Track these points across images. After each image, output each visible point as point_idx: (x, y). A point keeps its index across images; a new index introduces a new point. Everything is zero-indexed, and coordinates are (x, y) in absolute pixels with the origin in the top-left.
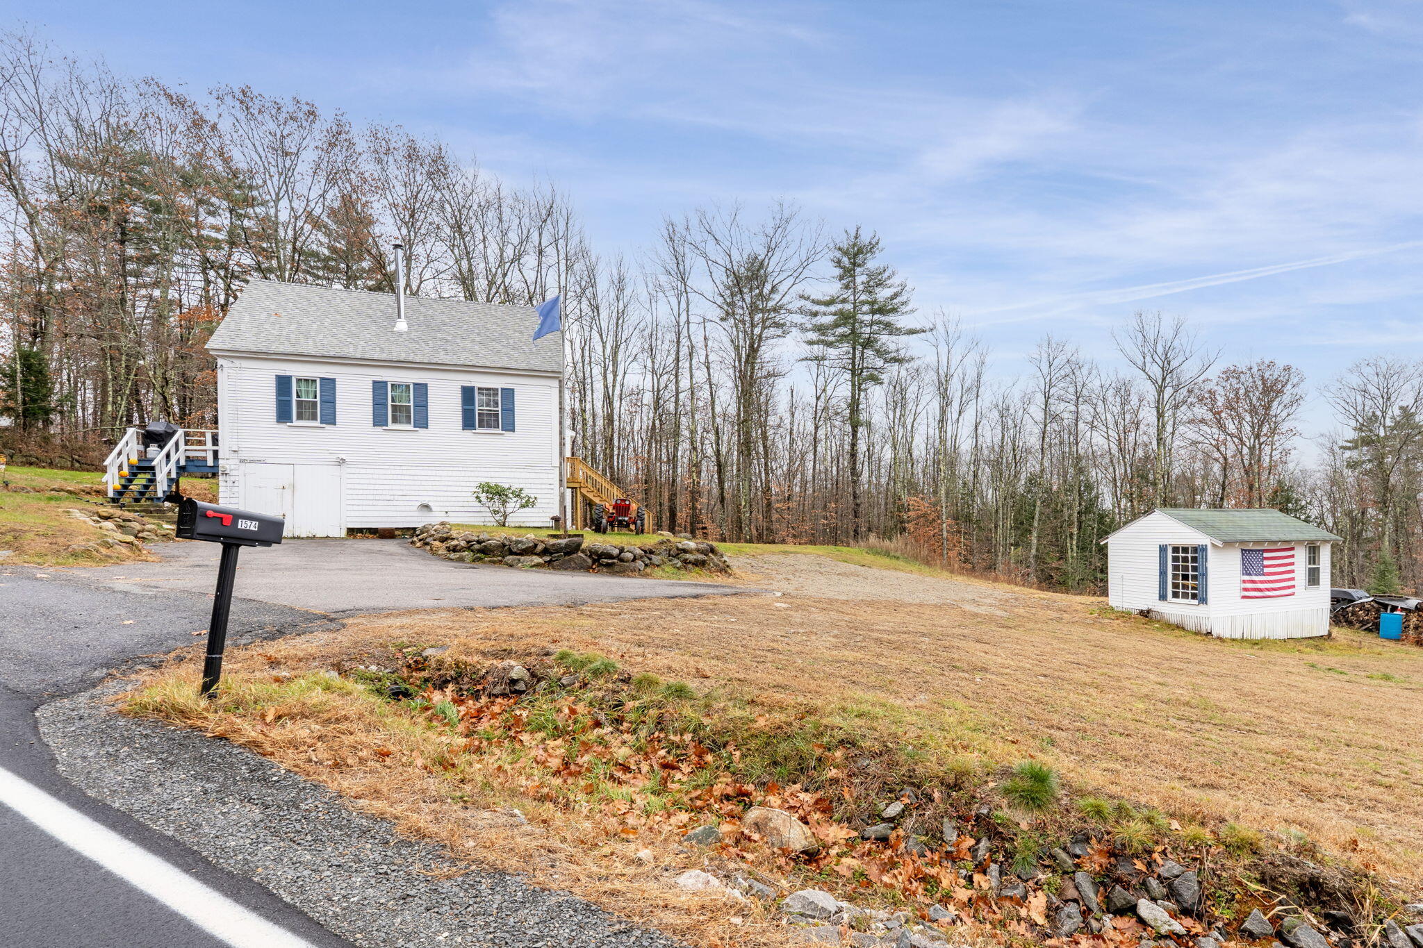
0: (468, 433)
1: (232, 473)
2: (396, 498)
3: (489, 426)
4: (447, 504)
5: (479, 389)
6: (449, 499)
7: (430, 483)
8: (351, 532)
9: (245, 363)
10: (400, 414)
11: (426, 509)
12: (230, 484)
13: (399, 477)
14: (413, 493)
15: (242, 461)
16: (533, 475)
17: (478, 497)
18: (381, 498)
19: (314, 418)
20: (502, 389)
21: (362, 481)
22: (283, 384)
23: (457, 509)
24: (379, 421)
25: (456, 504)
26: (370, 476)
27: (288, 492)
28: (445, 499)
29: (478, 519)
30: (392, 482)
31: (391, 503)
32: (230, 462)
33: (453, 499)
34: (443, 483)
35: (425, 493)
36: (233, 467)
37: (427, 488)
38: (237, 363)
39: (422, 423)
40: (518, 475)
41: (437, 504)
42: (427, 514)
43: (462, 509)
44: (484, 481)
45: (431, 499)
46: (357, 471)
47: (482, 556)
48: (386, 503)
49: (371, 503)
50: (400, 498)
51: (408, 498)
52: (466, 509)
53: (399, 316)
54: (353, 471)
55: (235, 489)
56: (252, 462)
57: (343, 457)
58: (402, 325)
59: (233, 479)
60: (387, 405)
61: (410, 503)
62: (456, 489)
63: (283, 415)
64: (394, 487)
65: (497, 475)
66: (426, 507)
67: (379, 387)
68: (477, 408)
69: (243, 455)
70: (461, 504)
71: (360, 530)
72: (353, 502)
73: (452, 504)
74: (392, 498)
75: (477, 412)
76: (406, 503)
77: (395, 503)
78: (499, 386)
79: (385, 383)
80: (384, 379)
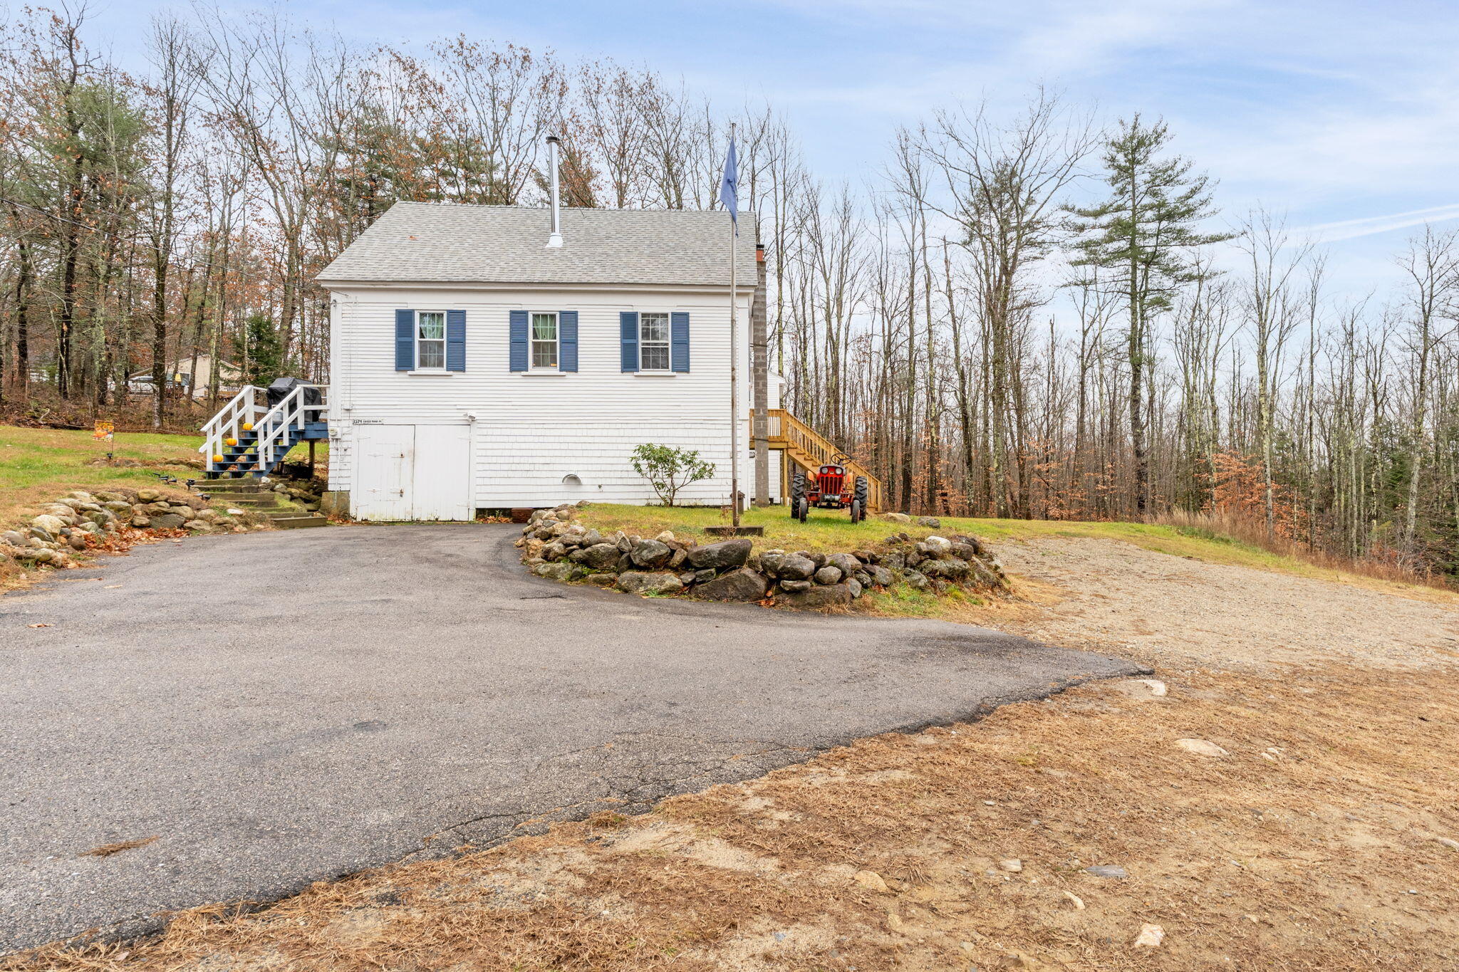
0: (629, 376)
1: (345, 438)
2: (537, 467)
3: (656, 366)
4: (601, 474)
5: (644, 315)
6: (603, 467)
7: (579, 447)
8: (482, 513)
9: (361, 297)
10: (544, 355)
11: (573, 482)
12: (341, 452)
13: (541, 439)
14: (558, 460)
15: (356, 423)
16: (714, 433)
17: (637, 465)
18: (519, 467)
19: (440, 364)
20: (673, 314)
21: (495, 446)
22: (404, 320)
23: (614, 481)
24: (517, 364)
25: (612, 474)
26: (506, 439)
27: (407, 460)
28: (599, 467)
29: (641, 495)
30: (532, 446)
31: (530, 474)
32: (344, 424)
33: (609, 468)
34: (596, 446)
35: (573, 460)
36: (345, 430)
37: (576, 453)
38: (353, 296)
39: (571, 365)
40: (692, 433)
41: (588, 475)
42: (574, 488)
43: (620, 482)
44: (644, 442)
45: (580, 467)
46: (490, 432)
47: (585, 570)
48: (525, 474)
49: (505, 474)
50: (541, 467)
51: (551, 467)
52: (625, 482)
53: (553, 229)
54: (485, 431)
55: (347, 459)
56: (367, 423)
57: (473, 413)
58: (556, 241)
59: (345, 445)
60: (526, 343)
61: (555, 474)
62: (612, 453)
63: (404, 362)
64: (534, 453)
65: (665, 433)
66: (574, 479)
67: (518, 318)
68: (640, 341)
69: (357, 414)
70: (619, 474)
71: (492, 511)
72: (484, 474)
73: (607, 474)
74: (532, 467)
75: (640, 347)
76: (549, 474)
77: (535, 474)
78: (669, 311)
79: (526, 313)
80: (524, 308)
